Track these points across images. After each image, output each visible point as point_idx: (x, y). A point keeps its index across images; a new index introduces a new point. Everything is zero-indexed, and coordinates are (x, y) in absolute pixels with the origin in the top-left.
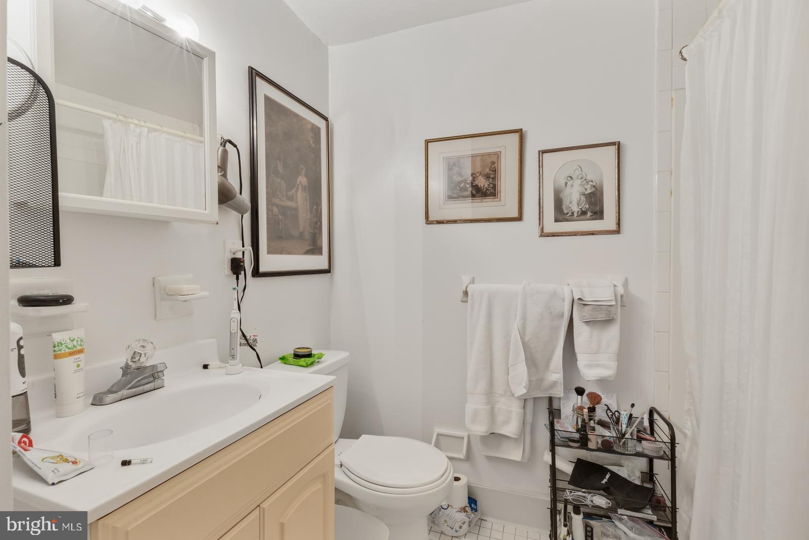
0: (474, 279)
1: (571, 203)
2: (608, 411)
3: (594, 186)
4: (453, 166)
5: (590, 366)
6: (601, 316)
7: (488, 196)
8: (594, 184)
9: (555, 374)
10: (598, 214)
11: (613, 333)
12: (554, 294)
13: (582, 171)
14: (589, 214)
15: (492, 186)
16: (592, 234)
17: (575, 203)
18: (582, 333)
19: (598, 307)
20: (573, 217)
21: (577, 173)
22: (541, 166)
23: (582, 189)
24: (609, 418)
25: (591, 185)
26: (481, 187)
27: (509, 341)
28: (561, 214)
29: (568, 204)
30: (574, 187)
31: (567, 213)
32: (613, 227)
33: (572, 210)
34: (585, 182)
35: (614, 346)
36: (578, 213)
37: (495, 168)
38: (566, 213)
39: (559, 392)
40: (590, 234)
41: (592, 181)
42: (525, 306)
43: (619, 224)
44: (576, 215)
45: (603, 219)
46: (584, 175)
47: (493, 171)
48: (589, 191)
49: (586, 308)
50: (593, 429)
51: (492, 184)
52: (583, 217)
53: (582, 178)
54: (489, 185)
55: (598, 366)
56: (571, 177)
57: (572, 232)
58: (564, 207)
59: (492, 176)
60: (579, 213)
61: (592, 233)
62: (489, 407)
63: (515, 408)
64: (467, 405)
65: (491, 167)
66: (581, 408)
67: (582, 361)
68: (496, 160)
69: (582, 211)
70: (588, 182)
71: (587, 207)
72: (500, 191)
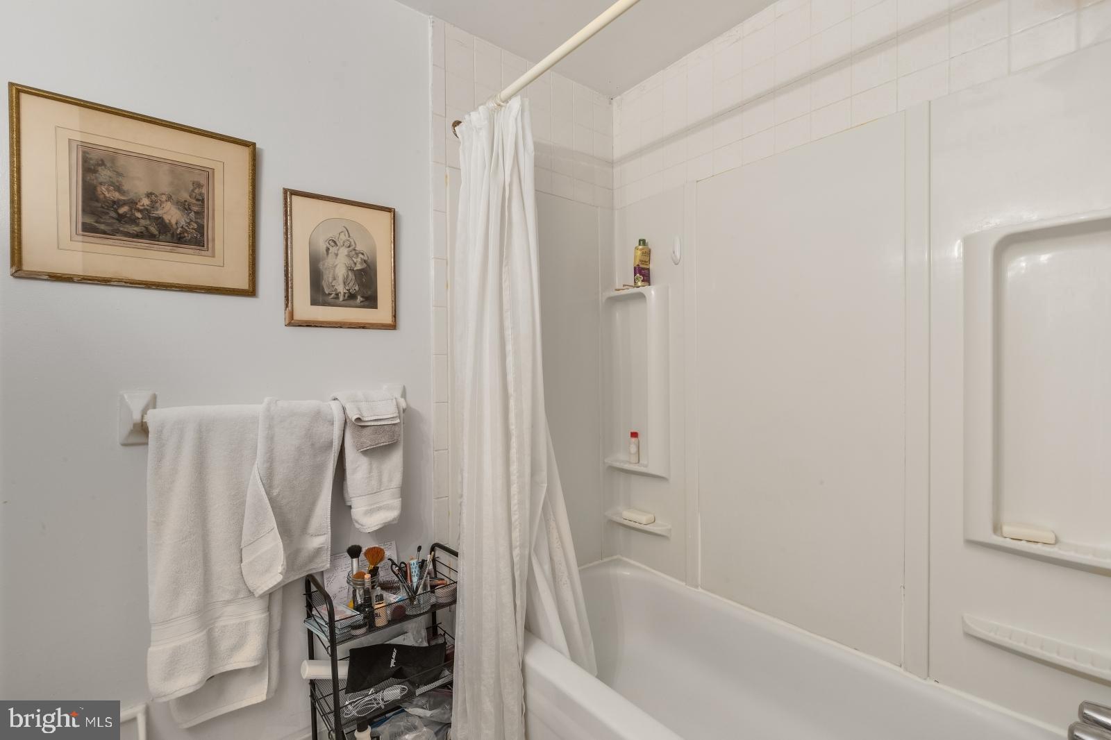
0: (154, 398)
1: (334, 279)
2: (394, 566)
3: (365, 261)
4: (99, 165)
5: (370, 512)
6: (384, 440)
7: (186, 243)
8: (366, 258)
9: (319, 538)
10: (371, 301)
11: (395, 460)
12: (317, 416)
13: (349, 236)
14: (359, 299)
15: (195, 226)
16: (363, 328)
17: (341, 279)
18: (357, 468)
19: (380, 429)
20: (337, 301)
21: (343, 237)
22: (287, 213)
23: (348, 262)
24: (397, 575)
25: (361, 259)
26: (170, 223)
27: (243, 503)
28: (319, 295)
29: (330, 281)
30: (338, 257)
31: (330, 294)
32: (388, 320)
33: (336, 289)
34: (353, 253)
35: (397, 479)
36: (344, 296)
37: (201, 194)
38: (327, 292)
39: (324, 563)
40: (360, 327)
41: (363, 254)
42: (270, 439)
43: (395, 316)
44: (341, 299)
45: (376, 308)
46: (353, 243)
47: (198, 200)
48: (359, 267)
49: (366, 432)
50: (381, 598)
51: (196, 222)
52: (351, 302)
53: (349, 247)
54: (189, 223)
55: (379, 509)
56: (335, 242)
57: (336, 323)
58: (324, 284)
59: (196, 209)
60: (346, 295)
61: (363, 326)
62: (204, 632)
63: (255, 616)
64: (151, 649)
65: (193, 191)
66: (360, 575)
67: (359, 508)
68: (203, 181)
69: (350, 293)
70: (357, 254)
71: (357, 288)
72: (214, 240)
